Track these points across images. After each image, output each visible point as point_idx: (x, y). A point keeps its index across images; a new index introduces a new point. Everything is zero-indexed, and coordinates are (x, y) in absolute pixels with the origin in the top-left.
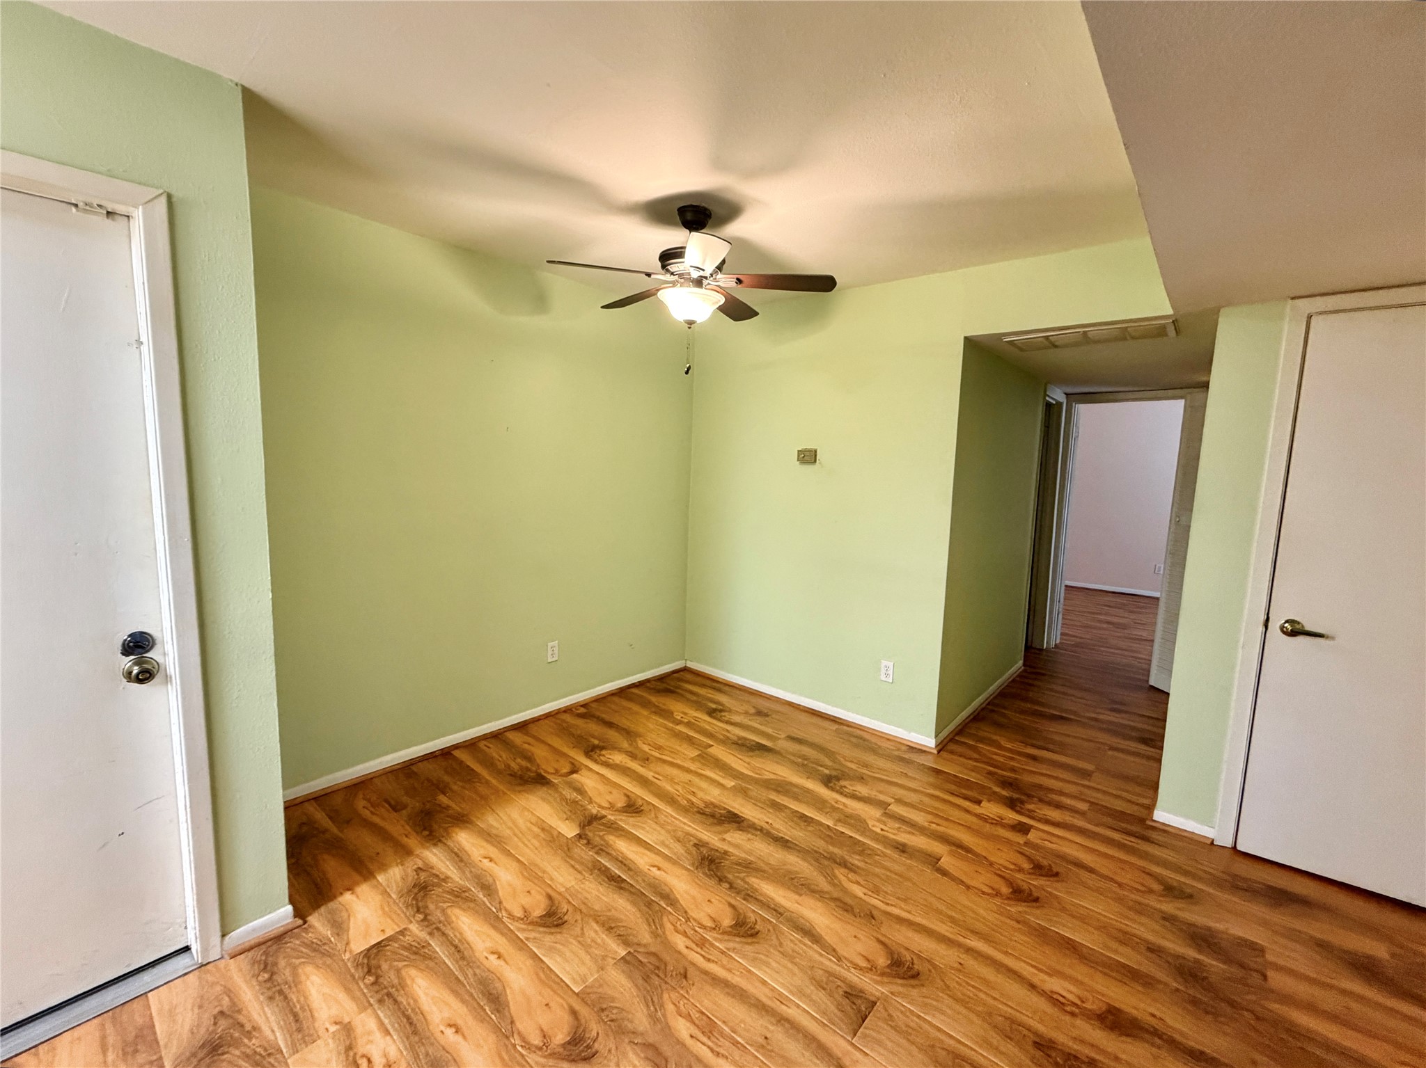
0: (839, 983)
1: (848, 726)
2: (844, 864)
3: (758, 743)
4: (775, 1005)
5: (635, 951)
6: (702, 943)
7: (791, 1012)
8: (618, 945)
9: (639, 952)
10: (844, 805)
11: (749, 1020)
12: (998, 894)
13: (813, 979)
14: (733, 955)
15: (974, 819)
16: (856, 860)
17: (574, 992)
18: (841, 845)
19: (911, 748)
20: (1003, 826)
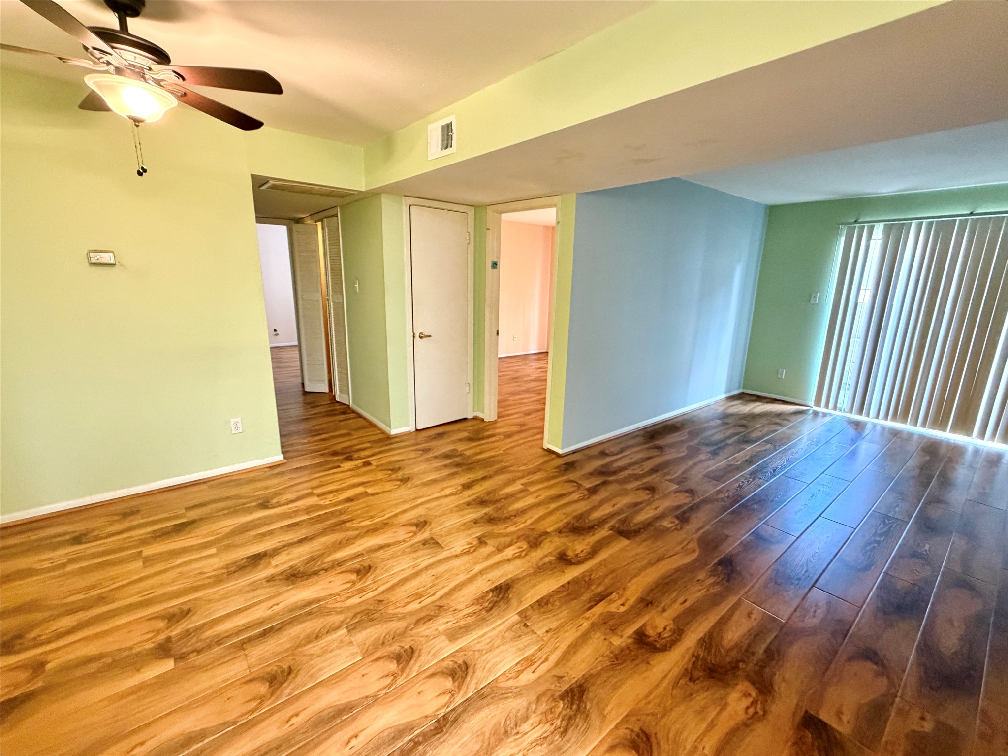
0: (417, 545)
1: (213, 480)
2: (344, 522)
3: (175, 525)
4: (417, 569)
5: (347, 624)
6: (362, 590)
7: (424, 565)
8: (335, 633)
9: (349, 622)
10: (296, 507)
11: (422, 579)
12: (399, 486)
13: (410, 553)
14: (378, 579)
15: (349, 473)
16: (344, 517)
17: (360, 660)
18: (327, 519)
19: (270, 467)
20: (360, 467)
